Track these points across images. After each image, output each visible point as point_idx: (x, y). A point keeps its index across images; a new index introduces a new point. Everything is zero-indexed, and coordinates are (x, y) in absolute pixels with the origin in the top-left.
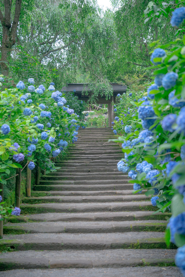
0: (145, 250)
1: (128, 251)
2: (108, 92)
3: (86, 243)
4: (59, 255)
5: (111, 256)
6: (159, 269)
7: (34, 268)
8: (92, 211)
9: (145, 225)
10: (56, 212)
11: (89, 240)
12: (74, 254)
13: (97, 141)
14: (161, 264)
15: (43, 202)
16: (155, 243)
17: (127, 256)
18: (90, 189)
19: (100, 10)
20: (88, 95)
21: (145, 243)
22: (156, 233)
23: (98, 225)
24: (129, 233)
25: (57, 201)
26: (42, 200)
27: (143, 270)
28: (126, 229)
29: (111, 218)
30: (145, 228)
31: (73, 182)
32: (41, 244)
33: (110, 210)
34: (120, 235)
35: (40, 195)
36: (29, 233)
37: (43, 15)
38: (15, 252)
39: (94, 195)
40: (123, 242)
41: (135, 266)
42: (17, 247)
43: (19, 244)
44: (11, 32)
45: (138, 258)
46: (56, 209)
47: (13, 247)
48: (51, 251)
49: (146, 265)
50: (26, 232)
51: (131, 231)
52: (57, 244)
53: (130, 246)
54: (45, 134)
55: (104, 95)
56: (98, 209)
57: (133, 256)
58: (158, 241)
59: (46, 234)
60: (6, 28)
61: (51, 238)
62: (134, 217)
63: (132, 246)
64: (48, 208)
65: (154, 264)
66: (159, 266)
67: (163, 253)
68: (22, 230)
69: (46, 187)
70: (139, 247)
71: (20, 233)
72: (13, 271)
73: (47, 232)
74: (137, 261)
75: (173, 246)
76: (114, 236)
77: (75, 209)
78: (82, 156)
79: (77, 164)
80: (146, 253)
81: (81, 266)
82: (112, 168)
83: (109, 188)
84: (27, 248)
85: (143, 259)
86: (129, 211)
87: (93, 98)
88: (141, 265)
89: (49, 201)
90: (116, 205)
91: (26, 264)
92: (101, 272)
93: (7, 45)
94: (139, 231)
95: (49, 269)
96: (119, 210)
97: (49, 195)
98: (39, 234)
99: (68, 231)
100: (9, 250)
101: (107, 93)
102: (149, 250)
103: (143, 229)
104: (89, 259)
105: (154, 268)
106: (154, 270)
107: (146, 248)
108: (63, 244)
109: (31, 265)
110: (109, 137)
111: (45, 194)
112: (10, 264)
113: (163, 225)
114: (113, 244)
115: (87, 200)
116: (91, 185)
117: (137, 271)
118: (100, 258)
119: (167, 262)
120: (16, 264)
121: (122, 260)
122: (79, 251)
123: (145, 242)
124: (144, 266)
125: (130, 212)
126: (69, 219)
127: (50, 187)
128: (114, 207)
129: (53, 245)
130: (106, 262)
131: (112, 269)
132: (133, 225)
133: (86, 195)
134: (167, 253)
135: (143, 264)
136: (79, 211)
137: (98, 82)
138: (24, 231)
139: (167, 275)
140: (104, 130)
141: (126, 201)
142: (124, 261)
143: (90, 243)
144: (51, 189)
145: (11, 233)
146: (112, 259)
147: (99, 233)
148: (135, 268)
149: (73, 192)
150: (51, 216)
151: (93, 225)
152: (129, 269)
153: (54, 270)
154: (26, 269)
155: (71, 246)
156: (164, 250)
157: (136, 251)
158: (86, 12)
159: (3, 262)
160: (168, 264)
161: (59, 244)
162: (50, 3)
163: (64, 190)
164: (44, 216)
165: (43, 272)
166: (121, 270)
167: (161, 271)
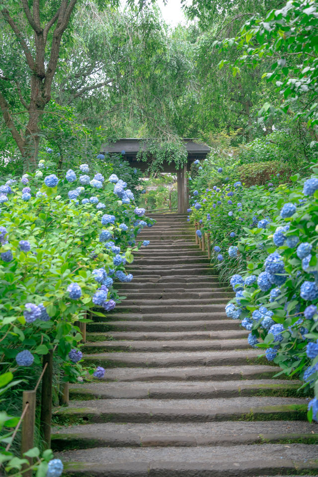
0: (261, 422)
1: (238, 424)
2: (179, 156)
3: (183, 413)
4: (150, 430)
5: (218, 431)
6: (281, 447)
7: (122, 447)
8: (180, 365)
9: (258, 388)
10: (127, 367)
11: (185, 408)
12: (169, 428)
13: (162, 238)
14: (284, 441)
15: (104, 351)
16: (274, 413)
17: (239, 431)
18: (168, 328)
19: (166, 27)
20: (146, 161)
21: (261, 414)
22: (273, 398)
23: (194, 388)
24: (237, 398)
25: (126, 349)
26: (104, 347)
27: (262, 449)
28: (232, 393)
29: (209, 376)
30: (258, 392)
31: (140, 316)
32: (124, 414)
33: (205, 364)
34: (224, 402)
35: (98, 338)
36: (100, 399)
37: (81, 42)
38: (90, 425)
39: (177, 339)
40: (232, 411)
41: (251, 444)
42: (92, 417)
43: (94, 414)
44: (44, 84)
45: (253, 433)
46: (127, 363)
47: (87, 419)
48: (137, 424)
49: (264, 443)
50: (97, 398)
51: (239, 396)
52: (144, 415)
53: (241, 417)
54: (119, 258)
55: (173, 161)
56: (188, 363)
57: (247, 430)
58: (278, 411)
59: (125, 401)
60: (37, 79)
61: (133, 406)
62: (241, 375)
63: (243, 417)
64: (116, 361)
65: (274, 441)
66: (282, 443)
67: (284, 426)
68: (90, 394)
69: (102, 326)
70: (253, 418)
71: (89, 398)
72: (96, 449)
73: (125, 397)
74: (253, 437)
75: (296, 417)
76: (217, 403)
77: (155, 362)
78: (143, 269)
79: (140, 284)
80: (263, 427)
81: (181, 444)
82: (196, 291)
83: (197, 328)
84: (104, 420)
85: (261, 435)
86: (232, 365)
87: (155, 166)
88: (259, 442)
89: (114, 350)
90: (214, 357)
91: (113, 441)
92: (209, 452)
93: (38, 104)
94: (250, 396)
95: (142, 448)
96: (218, 363)
97: (111, 340)
98: (114, 400)
99: (153, 396)
100: (81, 423)
101: (178, 158)
102: (266, 422)
103: (256, 393)
104: (189, 435)
105: (276, 446)
106: (275, 449)
107: (261, 420)
108: (152, 415)
109: (118, 442)
110: (180, 230)
111: (105, 338)
112: (92, 441)
113: (282, 387)
114: (219, 414)
115: (169, 349)
116: (168, 322)
117: (254, 450)
118: (204, 434)
119: (291, 437)
120: (99, 440)
121: (233, 436)
122: (174, 425)
123: (260, 412)
124: (262, 444)
125: (233, 367)
126: (149, 378)
127: (109, 325)
128: (211, 359)
129: (139, 415)
130: (214, 438)
131: (222, 447)
132: (242, 387)
133: (165, 339)
134: (289, 426)
135: (261, 441)
136: (161, 365)
137: (163, 140)
138: (94, 395)
139: (292, 454)
140: (172, 218)
141: (225, 350)
142: (235, 437)
143: (189, 413)
144: (111, 329)
145: (75, 398)
146: (220, 435)
147: (195, 398)
148: (252, 447)
149: (146, 334)
150: (121, 372)
151: (186, 388)
152: (243, 448)
153: (149, 449)
154: (113, 447)
155: (162, 418)
156: (285, 422)
157: (249, 424)
158: (154, 48)
159: (83, 438)
160: (292, 440)
161: (146, 414)
162: (89, 19)
163: (130, 331)
164: (112, 372)
165: (135, 452)
166: (234, 449)
167: (284, 449)
